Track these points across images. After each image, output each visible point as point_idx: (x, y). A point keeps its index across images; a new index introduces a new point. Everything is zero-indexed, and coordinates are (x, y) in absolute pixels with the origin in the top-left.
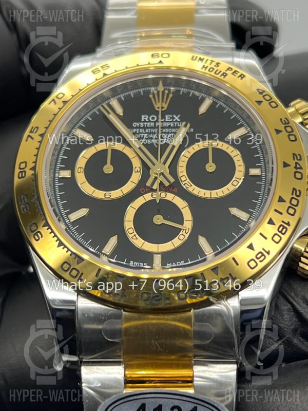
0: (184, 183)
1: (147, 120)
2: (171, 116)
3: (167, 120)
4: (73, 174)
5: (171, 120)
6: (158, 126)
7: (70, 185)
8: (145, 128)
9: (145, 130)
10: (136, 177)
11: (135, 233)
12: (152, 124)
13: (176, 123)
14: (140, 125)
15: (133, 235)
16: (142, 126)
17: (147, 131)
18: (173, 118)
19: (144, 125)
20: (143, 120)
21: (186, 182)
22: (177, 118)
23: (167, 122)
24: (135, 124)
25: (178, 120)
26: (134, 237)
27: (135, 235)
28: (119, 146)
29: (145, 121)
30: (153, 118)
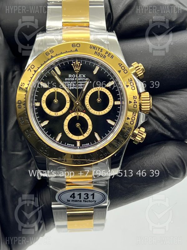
0: (88, 108)
1: (71, 77)
3: (80, 77)
4: (41, 104)
6: (76, 80)
7: (40, 109)
8: (70, 81)
10: (68, 105)
11: (69, 131)
12: (74, 79)
15: (68, 132)
16: (69, 80)
18: (82, 76)
20: (69, 77)
22: (84, 76)
23: (80, 78)
24: (66, 79)
25: (85, 77)
26: (68, 133)
28: (60, 90)
29: (70, 78)
30: (74, 76)
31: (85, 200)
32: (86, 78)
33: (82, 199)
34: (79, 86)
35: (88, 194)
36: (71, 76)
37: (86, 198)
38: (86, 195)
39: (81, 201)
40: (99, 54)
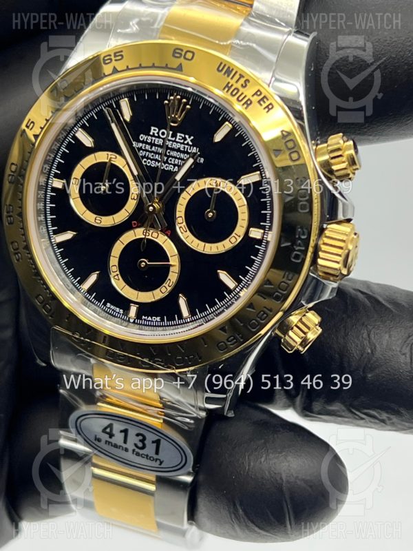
0: (180, 225)
1: (156, 135)
2: (183, 135)
5: (182, 141)
8: (152, 145)
9: (151, 148)
10: (131, 205)
11: (118, 273)
12: (161, 142)
13: (186, 146)
14: (147, 139)
15: (115, 273)
16: (149, 141)
17: (153, 149)
18: (185, 139)
19: (152, 140)
20: (151, 133)
21: (182, 225)
22: (189, 140)
23: (177, 142)
24: (142, 137)
25: (191, 143)
26: (116, 277)
27: (117, 275)
28: (120, 162)
29: (153, 136)
30: (163, 134)
31: (137, 450)
32: (193, 146)
33: (130, 446)
34: (171, 164)
35: (144, 438)
36: (156, 132)
37: (140, 445)
38: (141, 438)
39: (126, 450)
40: (236, 91)
